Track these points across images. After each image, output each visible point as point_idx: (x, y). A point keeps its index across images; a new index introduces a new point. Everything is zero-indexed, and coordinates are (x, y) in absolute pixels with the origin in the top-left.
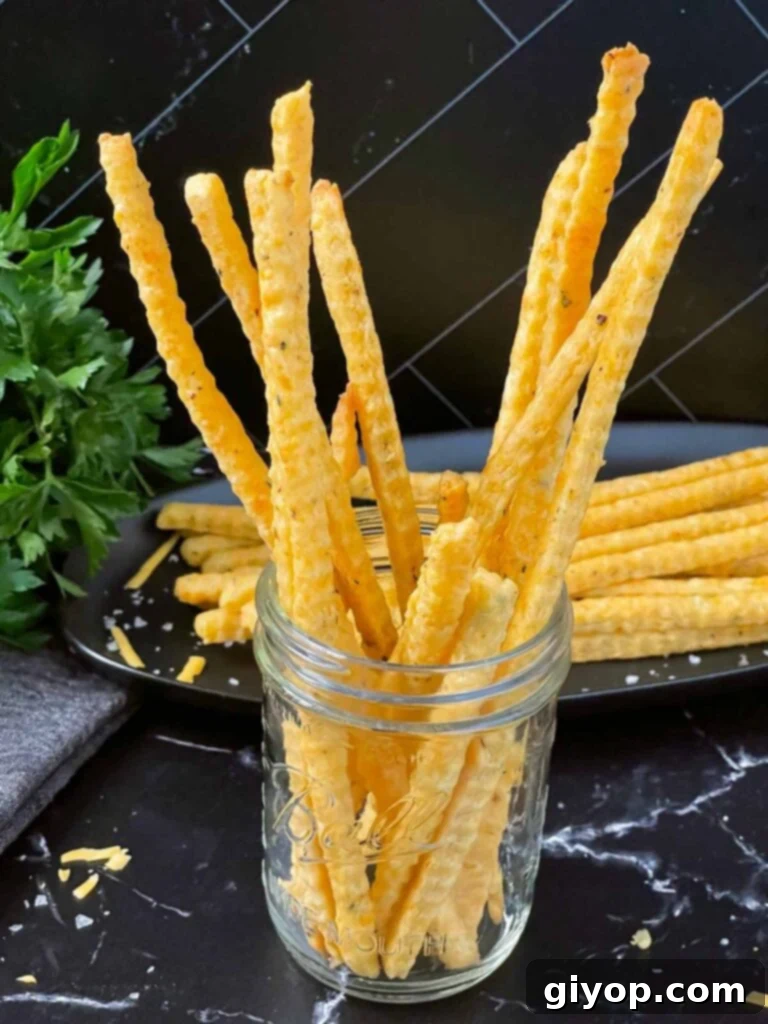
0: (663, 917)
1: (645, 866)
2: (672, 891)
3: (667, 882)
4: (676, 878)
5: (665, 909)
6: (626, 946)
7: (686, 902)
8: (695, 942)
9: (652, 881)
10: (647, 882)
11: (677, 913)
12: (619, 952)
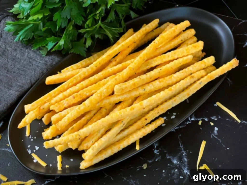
0: (153, 160)
1: (155, 145)
2: (158, 153)
3: (158, 151)
4: (161, 150)
5: (154, 158)
6: (141, 167)
7: (160, 158)
8: (157, 169)
9: (155, 150)
10: (153, 150)
11: (156, 160)
12: (138, 168)
